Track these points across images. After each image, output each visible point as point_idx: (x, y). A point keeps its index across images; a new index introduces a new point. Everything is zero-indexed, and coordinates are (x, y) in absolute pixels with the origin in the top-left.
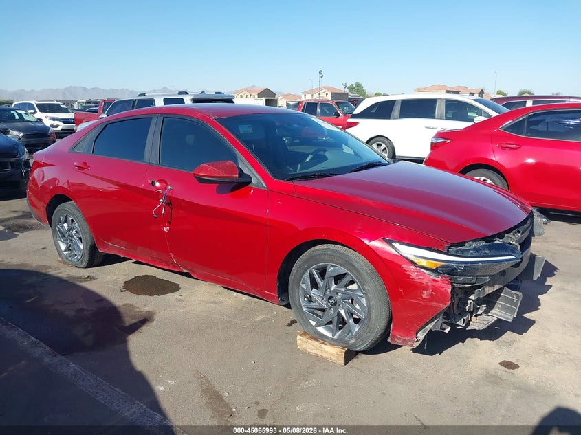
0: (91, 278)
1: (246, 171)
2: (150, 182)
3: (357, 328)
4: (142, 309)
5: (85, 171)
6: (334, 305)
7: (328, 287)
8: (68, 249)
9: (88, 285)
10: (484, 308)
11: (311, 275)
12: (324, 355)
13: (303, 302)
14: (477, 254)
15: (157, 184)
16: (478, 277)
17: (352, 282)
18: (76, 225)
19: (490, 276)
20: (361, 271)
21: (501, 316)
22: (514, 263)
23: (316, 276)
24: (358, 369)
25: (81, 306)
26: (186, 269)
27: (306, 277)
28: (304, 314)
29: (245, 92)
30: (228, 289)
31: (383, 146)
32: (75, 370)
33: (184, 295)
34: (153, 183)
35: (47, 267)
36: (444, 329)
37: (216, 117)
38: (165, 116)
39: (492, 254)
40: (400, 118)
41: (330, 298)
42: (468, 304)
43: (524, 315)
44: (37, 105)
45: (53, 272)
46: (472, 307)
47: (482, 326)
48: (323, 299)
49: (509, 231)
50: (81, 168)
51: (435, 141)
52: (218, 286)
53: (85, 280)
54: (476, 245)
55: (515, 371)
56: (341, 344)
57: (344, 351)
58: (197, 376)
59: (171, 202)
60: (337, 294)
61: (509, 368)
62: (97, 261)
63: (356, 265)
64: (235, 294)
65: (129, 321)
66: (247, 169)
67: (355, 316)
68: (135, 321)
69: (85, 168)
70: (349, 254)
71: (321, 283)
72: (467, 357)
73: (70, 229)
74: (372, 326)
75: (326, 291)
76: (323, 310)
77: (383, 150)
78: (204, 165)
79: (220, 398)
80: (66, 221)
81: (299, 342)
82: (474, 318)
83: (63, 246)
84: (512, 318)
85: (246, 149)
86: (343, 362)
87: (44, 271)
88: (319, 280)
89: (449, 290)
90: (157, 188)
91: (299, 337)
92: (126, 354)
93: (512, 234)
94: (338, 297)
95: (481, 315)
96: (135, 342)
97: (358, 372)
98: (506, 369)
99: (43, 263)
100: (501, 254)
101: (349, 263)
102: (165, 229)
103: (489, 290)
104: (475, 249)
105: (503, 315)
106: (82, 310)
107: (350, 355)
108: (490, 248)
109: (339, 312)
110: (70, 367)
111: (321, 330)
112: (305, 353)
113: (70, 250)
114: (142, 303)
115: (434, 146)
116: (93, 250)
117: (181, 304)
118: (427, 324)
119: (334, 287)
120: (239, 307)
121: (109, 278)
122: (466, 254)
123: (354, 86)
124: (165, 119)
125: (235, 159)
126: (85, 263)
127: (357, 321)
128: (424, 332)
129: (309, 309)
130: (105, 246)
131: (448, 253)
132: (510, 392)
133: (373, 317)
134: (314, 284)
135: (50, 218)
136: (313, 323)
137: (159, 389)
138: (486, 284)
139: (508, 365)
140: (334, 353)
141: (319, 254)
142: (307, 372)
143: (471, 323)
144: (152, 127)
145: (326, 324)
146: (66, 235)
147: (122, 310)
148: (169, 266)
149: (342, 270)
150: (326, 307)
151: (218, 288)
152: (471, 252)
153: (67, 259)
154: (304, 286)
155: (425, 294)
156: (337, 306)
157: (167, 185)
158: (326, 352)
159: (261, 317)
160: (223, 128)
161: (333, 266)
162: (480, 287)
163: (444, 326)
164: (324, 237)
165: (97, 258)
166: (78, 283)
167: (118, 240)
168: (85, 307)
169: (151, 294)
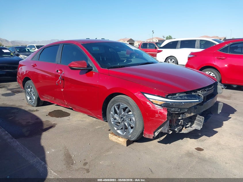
0: (37, 110)
1: (91, 65)
2: (56, 70)
3: (131, 131)
4: (52, 123)
5: (35, 67)
6: (123, 121)
7: (120, 113)
8: (30, 99)
9: (35, 113)
10: (190, 124)
11: (115, 108)
12: (119, 142)
13: (112, 119)
14: (181, 99)
15: (59, 72)
16: (181, 109)
17: (130, 111)
18: (32, 89)
19: (187, 108)
20: (132, 106)
21: (196, 128)
22: (198, 103)
23: (116, 108)
24: (132, 148)
25: (29, 121)
26: (71, 107)
27: (113, 109)
28: (112, 125)
29: (122, 40)
30: (89, 116)
31: (173, 60)
32: (18, 144)
33: (71, 118)
34: (57, 71)
35: (22, 106)
36: (169, 132)
37: (82, 43)
38: (64, 44)
39: (188, 99)
40: (180, 48)
41: (122, 118)
42: (180, 122)
43: (214, 129)
44: (36, 46)
45: (23, 108)
46: (182, 123)
47: (187, 131)
48: (119, 118)
49: (199, 90)
50: (34, 66)
51: (189, 56)
52: (86, 114)
53: (34, 111)
54: (181, 95)
55: (201, 152)
56: (126, 137)
57: (126, 140)
58: (64, 148)
59: (64, 79)
60: (124, 116)
61: (199, 151)
62: (41, 104)
63: (131, 103)
64: (91, 118)
65: (45, 127)
66: (91, 64)
67: (131, 126)
68: (48, 127)
69: (35, 66)
70: (128, 99)
71: (118, 111)
72: (182, 146)
73: (31, 91)
74: (137, 130)
75: (120, 115)
76: (119, 123)
77: (173, 62)
78: (73, 62)
79: (70, 157)
80: (29, 88)
81: (110, 136)
82: (184, 128)
83: (28, 98)
84: (200, 128)
85: (91, 56)
86: (126, 145)
87: (20, 108)
88: (117, 110)
89: (166, 114)
90: (59, 73)
91: (109, 134)
92: (40, 139)
93: (200, 91)
94: (124, 117)
95: (188, 127)
96: (45, 135)
97: (132, 150)
98: (197, 151)
99: (21, 105)
100: (192, 99)
101: (128, 103)
102: (62, 90)
103: (189, 115)
104: (180, 97)
105: (197, 127)
106: (29, 122)
107: (129, 143)
108: (187, 96)
109: (125, 124)
110: (16, 143)
111: (119, 131)
112: (112, 141)
113: (31, 100)
114: (53, 120)
115: (189, 59)
116: (38, 100)
117: (69, 121)
118: (158, 129)
119: (123, 113)
120: (91, 123)
121: (44, 110)
122: (175, 98)
123: (168, 37)
124: (64, 45)
125: (87, 60)
126: (36, 105)
127: (132, 128)
128: (157, 132)
129: (114, 123)
130: (43, 98)
131: (167, 98)
132: (196, 160)
133: (137, 125)
134: (116, 112)
135: (24, 87)
136: (116, 129)
137: (47, 153)
138: (186, 112)
139: (199, 149)
140: (122, 141)
141: (117, 99)
142: (110, 149)
143: (182, 130)
144: (59, 49)
145: (121, 129)
146: (29, 93)
147: (44, 123)
148: (65, 106)
149: (126, 106)
150: (120, 122)
151: (86, 115)
152: (178, 98)
153: (30, 103)
154: (112, 113)
155: (157, 115)
156: (124, 121)
157: (62, 71)
158: (120, 141)
159: (99, 127)
160: (84, 47)
161: (122, 104)
162: (183, 113)
163: (170, 131)
164: (118, 91)
165: (40, 103)
166: (31, 112)
167: (47, 95)
168: (31, 121)
169: (58, 117)
